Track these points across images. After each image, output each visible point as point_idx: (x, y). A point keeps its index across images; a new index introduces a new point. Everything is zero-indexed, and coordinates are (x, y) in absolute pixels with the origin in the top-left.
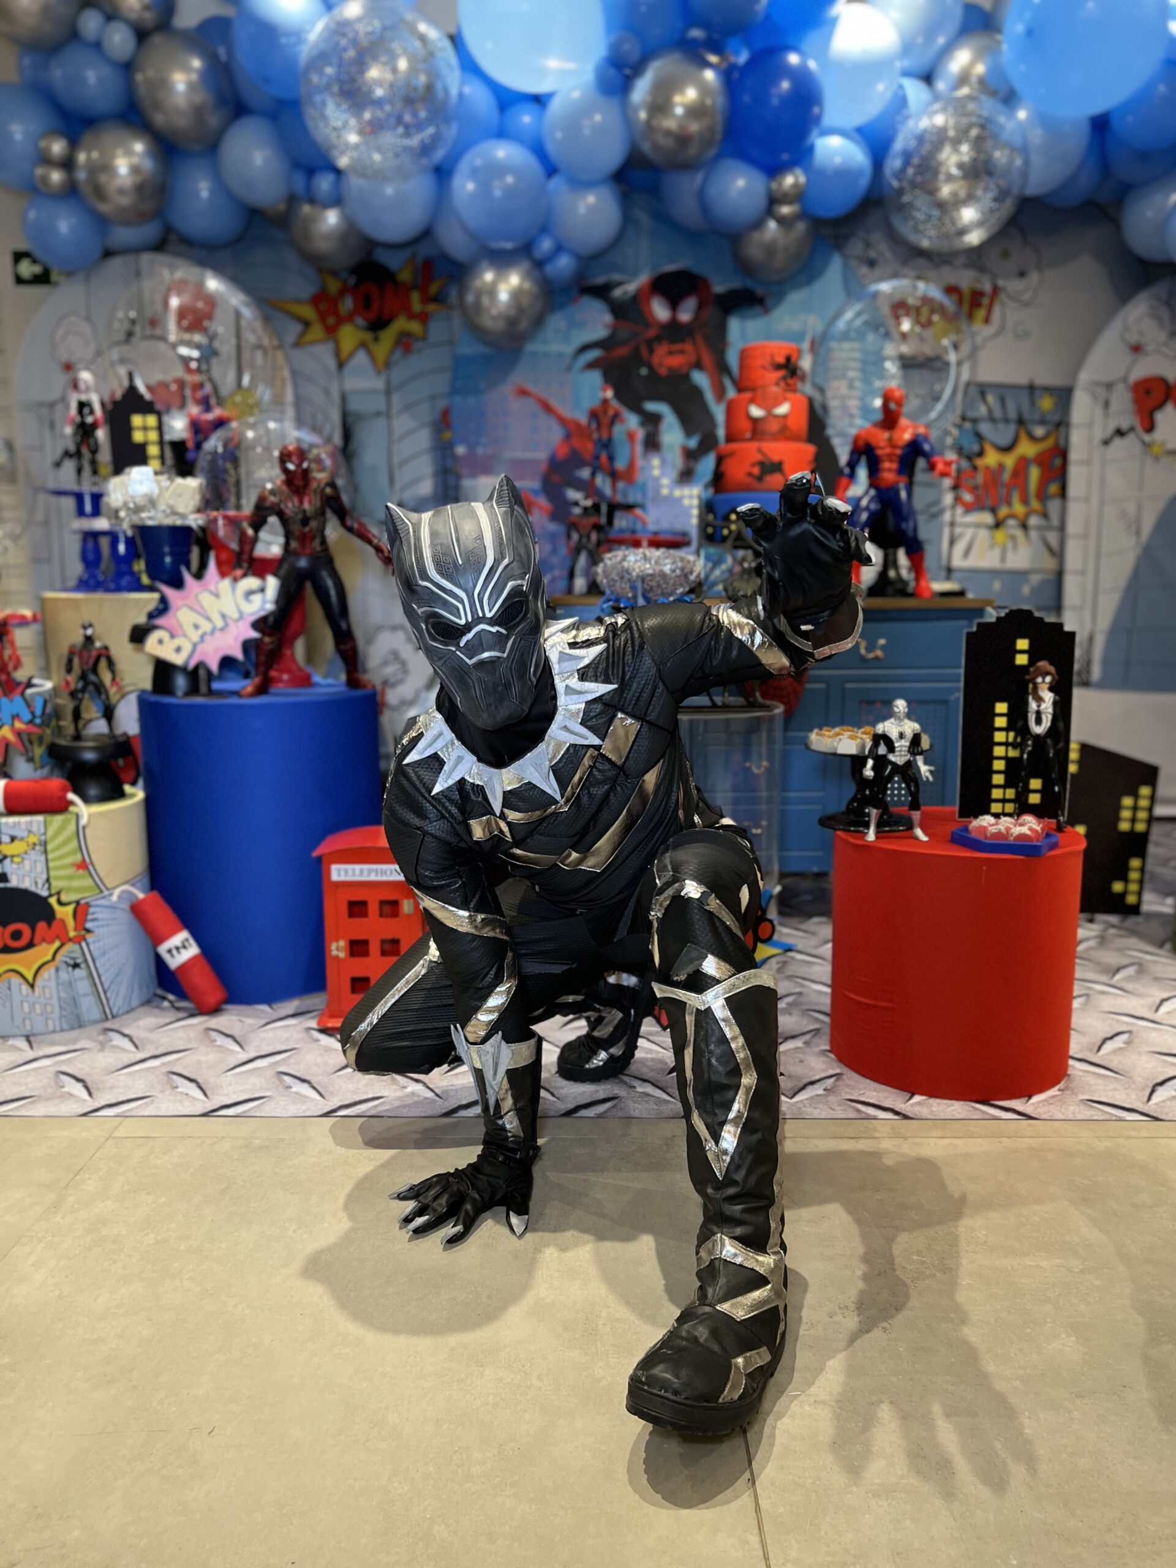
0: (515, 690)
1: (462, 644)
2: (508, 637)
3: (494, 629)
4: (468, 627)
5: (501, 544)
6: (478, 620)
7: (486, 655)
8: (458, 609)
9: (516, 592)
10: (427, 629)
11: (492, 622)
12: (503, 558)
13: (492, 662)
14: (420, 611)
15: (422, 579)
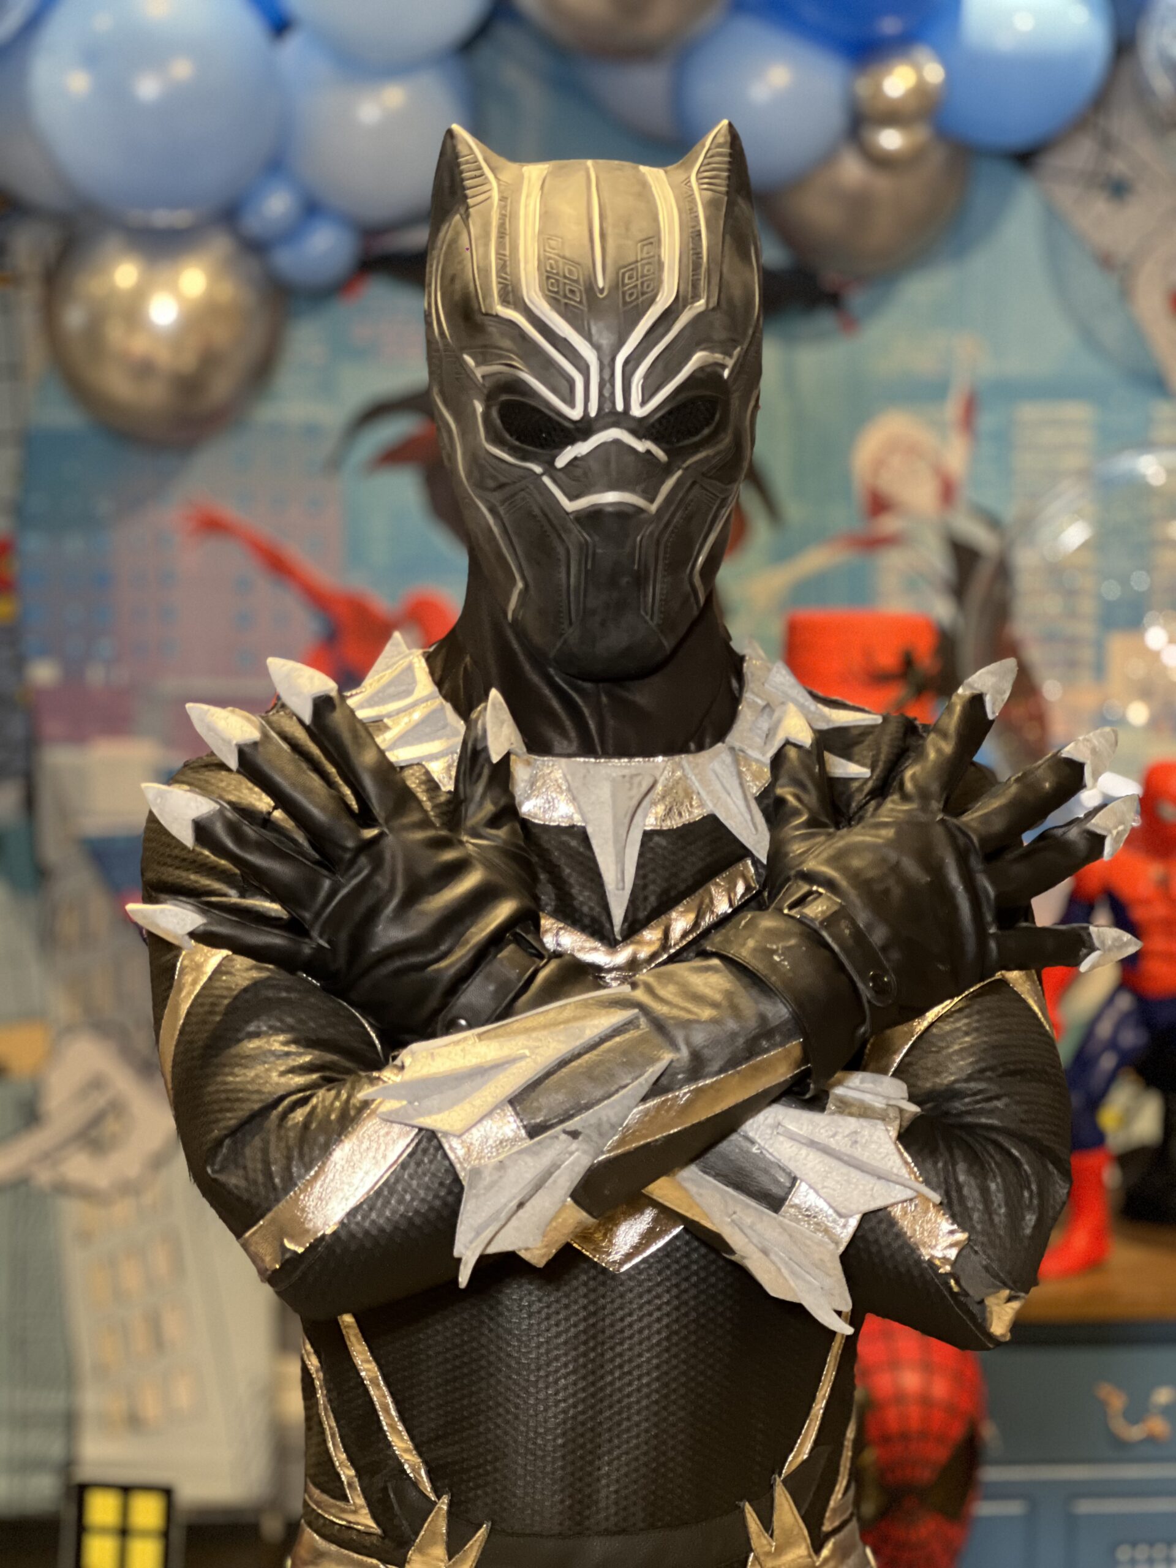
0: (656, 590)
1: (561, 462)
2: (667, 470)
3: (641, 446)
4: (584, 429)
5: (697, 266)
6: (611, 417)
7: (611, 497)
8: (571, 383)
9: (706, 377)
10: (486, 416)
11: (640, 428)
12: (696, 297)
13: (624, 515)
14: (479, 372)
15: (505, 301)
